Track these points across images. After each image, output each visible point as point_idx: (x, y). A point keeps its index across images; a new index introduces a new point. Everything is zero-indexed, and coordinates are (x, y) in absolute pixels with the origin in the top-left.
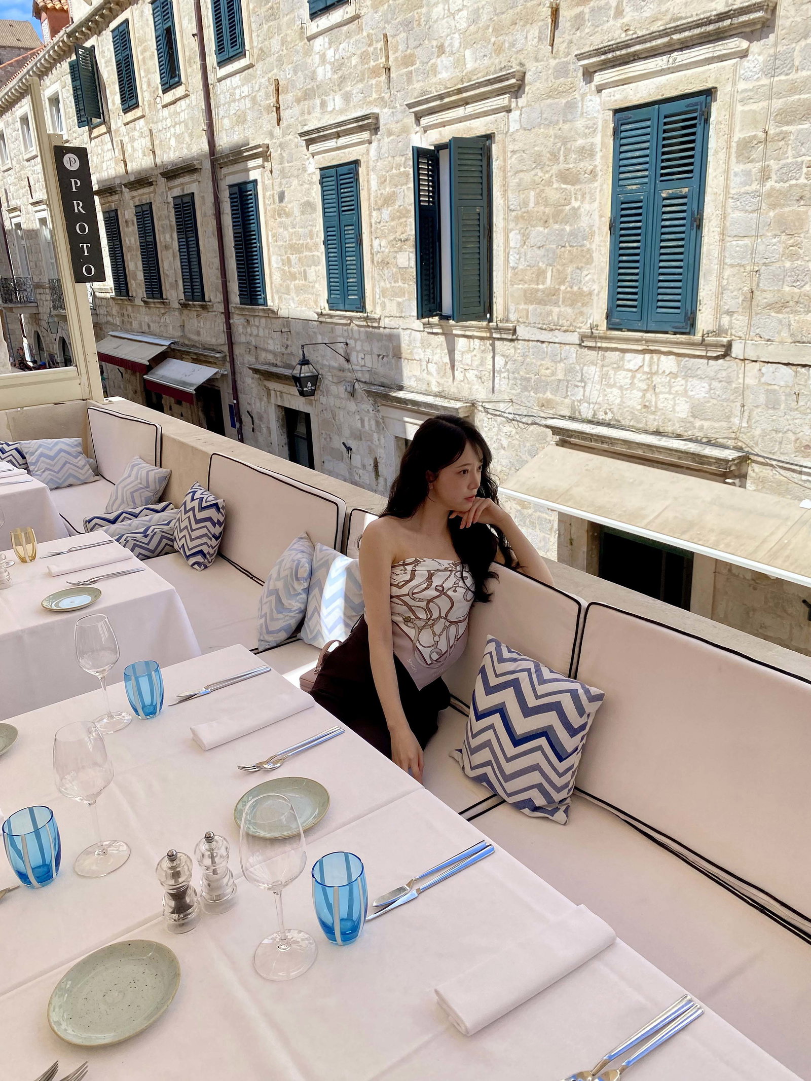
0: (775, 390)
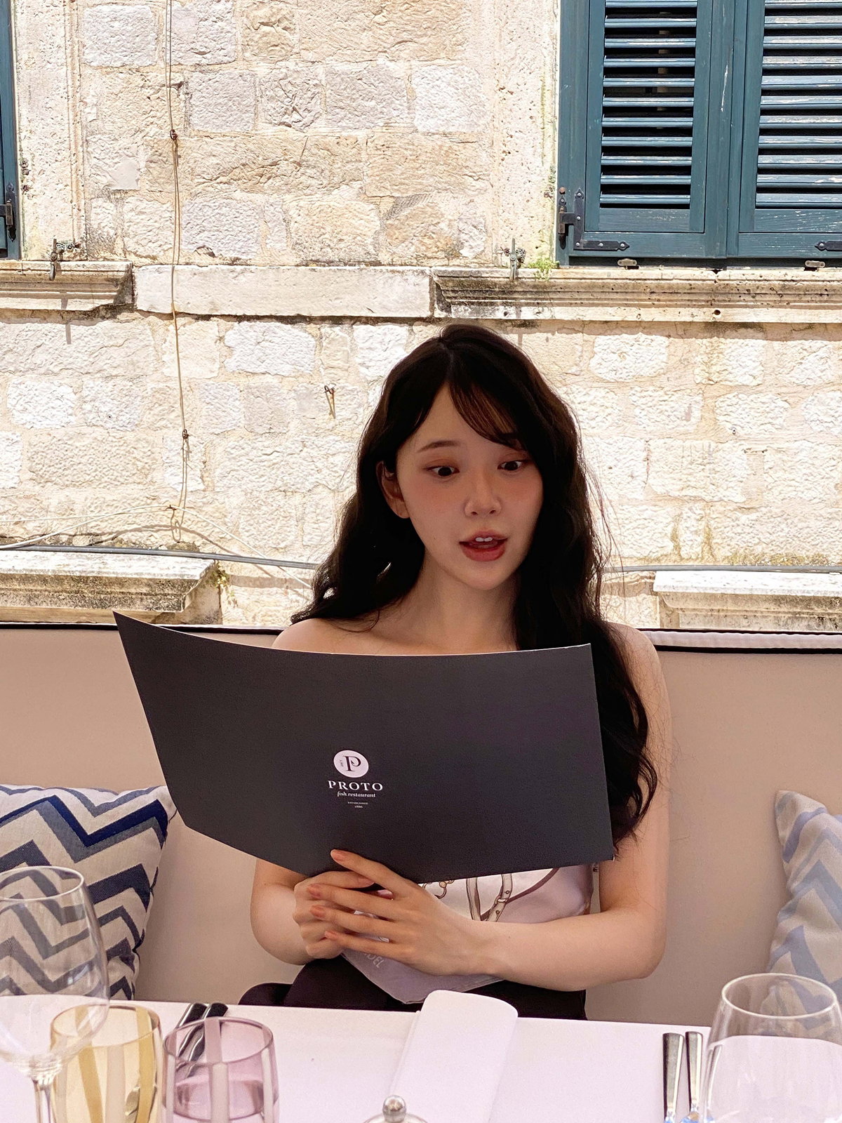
0: (269, 388)
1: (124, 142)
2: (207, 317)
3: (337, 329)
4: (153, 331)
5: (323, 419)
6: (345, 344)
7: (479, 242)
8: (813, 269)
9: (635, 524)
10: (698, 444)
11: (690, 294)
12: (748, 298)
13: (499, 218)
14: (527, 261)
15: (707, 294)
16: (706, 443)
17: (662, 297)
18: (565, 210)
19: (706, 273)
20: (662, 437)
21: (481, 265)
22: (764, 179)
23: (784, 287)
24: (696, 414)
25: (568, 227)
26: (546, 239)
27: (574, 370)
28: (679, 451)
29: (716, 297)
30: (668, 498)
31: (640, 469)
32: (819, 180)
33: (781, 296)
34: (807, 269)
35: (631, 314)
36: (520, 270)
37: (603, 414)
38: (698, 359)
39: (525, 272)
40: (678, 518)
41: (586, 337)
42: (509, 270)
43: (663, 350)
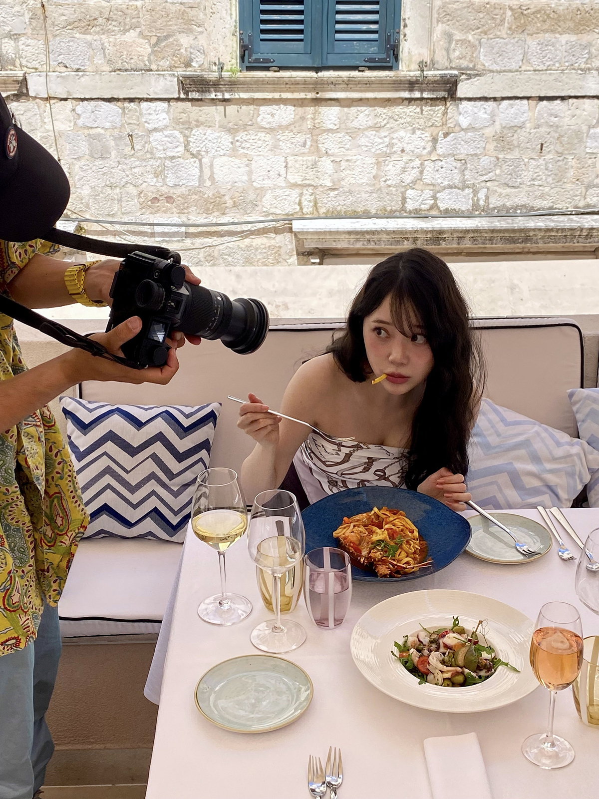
1: (17, 8)
2: (66, 99)
3: (132, 104)
4: (39, 107)
5: (128, 150)
6: (137, 112)
7: (201, 59)
8: (363, 71)
9: (281, 198)
10: (310, 158)
11: (305, 85)
12: (332, 86)
13: (211, 47)
14: (225, 68)
15: (313, 84)
16: (314, 158)
17: (292, 86)
18: (243, 43)
19: (312, 74)
20: (293, 155)
21: (202, 70)
22: (338, 27)
23: (349, 80)
24: (309, 143)
25: (245, 51)
26: (234, 57)
27: (250, 123)
28: (301, 162)
29: (318, 85)
30: (296, 185)
31: (283, 172)
32: (364, 27)
33: (348, 85)
34: (359, 71)
35: (276, 95)
36: (222, 73)
37: (264, 145)
38: (309, 116)
39: (225, 74)
40: (301, 195)
41: (255, 107)
42: (217, 73)
43: (292, 112)
